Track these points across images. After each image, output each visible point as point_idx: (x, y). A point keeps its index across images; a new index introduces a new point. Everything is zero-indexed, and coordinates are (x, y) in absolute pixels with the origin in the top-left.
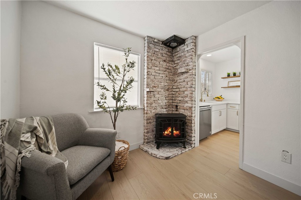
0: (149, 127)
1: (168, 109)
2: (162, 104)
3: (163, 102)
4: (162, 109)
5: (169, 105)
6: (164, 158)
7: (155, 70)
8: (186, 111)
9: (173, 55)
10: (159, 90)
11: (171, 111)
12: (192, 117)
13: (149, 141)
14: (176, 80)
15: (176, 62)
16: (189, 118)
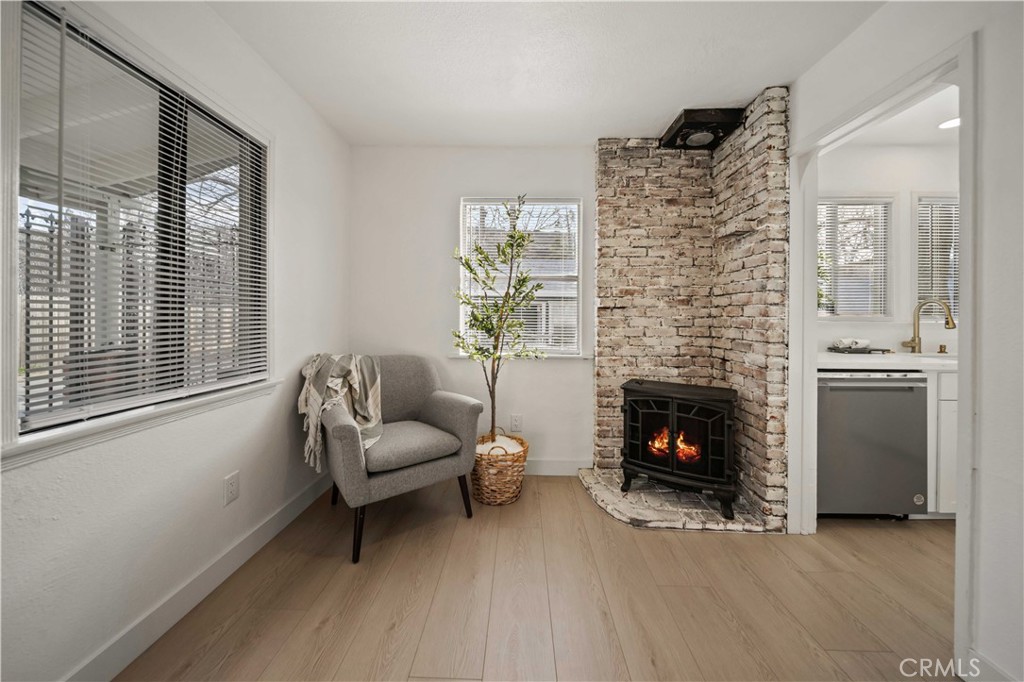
0: (606, 419)
1: (686, 370)
2: (658, 349)
3: (669, 343)
4: (662, 368)
5: (692, 357)
6: (624, 519)
7: (631, 238)
8: (749, 381)
9: (715, 174)
10: (648, 301)
11: (707, 379)
12: (767, 405)
13: (608, 463)
14: (721, 264)
15: (722, 197)
16: (757, 410)
